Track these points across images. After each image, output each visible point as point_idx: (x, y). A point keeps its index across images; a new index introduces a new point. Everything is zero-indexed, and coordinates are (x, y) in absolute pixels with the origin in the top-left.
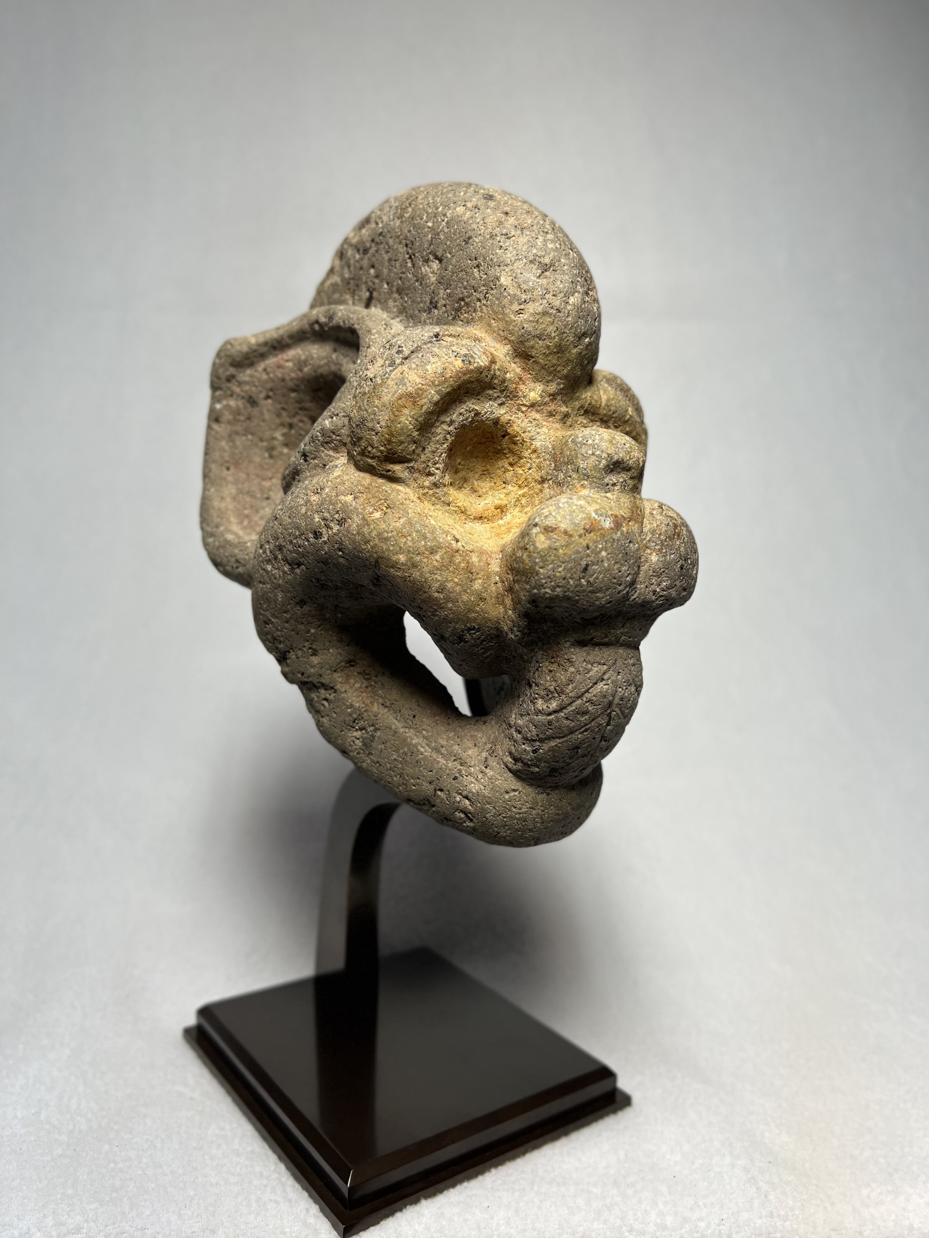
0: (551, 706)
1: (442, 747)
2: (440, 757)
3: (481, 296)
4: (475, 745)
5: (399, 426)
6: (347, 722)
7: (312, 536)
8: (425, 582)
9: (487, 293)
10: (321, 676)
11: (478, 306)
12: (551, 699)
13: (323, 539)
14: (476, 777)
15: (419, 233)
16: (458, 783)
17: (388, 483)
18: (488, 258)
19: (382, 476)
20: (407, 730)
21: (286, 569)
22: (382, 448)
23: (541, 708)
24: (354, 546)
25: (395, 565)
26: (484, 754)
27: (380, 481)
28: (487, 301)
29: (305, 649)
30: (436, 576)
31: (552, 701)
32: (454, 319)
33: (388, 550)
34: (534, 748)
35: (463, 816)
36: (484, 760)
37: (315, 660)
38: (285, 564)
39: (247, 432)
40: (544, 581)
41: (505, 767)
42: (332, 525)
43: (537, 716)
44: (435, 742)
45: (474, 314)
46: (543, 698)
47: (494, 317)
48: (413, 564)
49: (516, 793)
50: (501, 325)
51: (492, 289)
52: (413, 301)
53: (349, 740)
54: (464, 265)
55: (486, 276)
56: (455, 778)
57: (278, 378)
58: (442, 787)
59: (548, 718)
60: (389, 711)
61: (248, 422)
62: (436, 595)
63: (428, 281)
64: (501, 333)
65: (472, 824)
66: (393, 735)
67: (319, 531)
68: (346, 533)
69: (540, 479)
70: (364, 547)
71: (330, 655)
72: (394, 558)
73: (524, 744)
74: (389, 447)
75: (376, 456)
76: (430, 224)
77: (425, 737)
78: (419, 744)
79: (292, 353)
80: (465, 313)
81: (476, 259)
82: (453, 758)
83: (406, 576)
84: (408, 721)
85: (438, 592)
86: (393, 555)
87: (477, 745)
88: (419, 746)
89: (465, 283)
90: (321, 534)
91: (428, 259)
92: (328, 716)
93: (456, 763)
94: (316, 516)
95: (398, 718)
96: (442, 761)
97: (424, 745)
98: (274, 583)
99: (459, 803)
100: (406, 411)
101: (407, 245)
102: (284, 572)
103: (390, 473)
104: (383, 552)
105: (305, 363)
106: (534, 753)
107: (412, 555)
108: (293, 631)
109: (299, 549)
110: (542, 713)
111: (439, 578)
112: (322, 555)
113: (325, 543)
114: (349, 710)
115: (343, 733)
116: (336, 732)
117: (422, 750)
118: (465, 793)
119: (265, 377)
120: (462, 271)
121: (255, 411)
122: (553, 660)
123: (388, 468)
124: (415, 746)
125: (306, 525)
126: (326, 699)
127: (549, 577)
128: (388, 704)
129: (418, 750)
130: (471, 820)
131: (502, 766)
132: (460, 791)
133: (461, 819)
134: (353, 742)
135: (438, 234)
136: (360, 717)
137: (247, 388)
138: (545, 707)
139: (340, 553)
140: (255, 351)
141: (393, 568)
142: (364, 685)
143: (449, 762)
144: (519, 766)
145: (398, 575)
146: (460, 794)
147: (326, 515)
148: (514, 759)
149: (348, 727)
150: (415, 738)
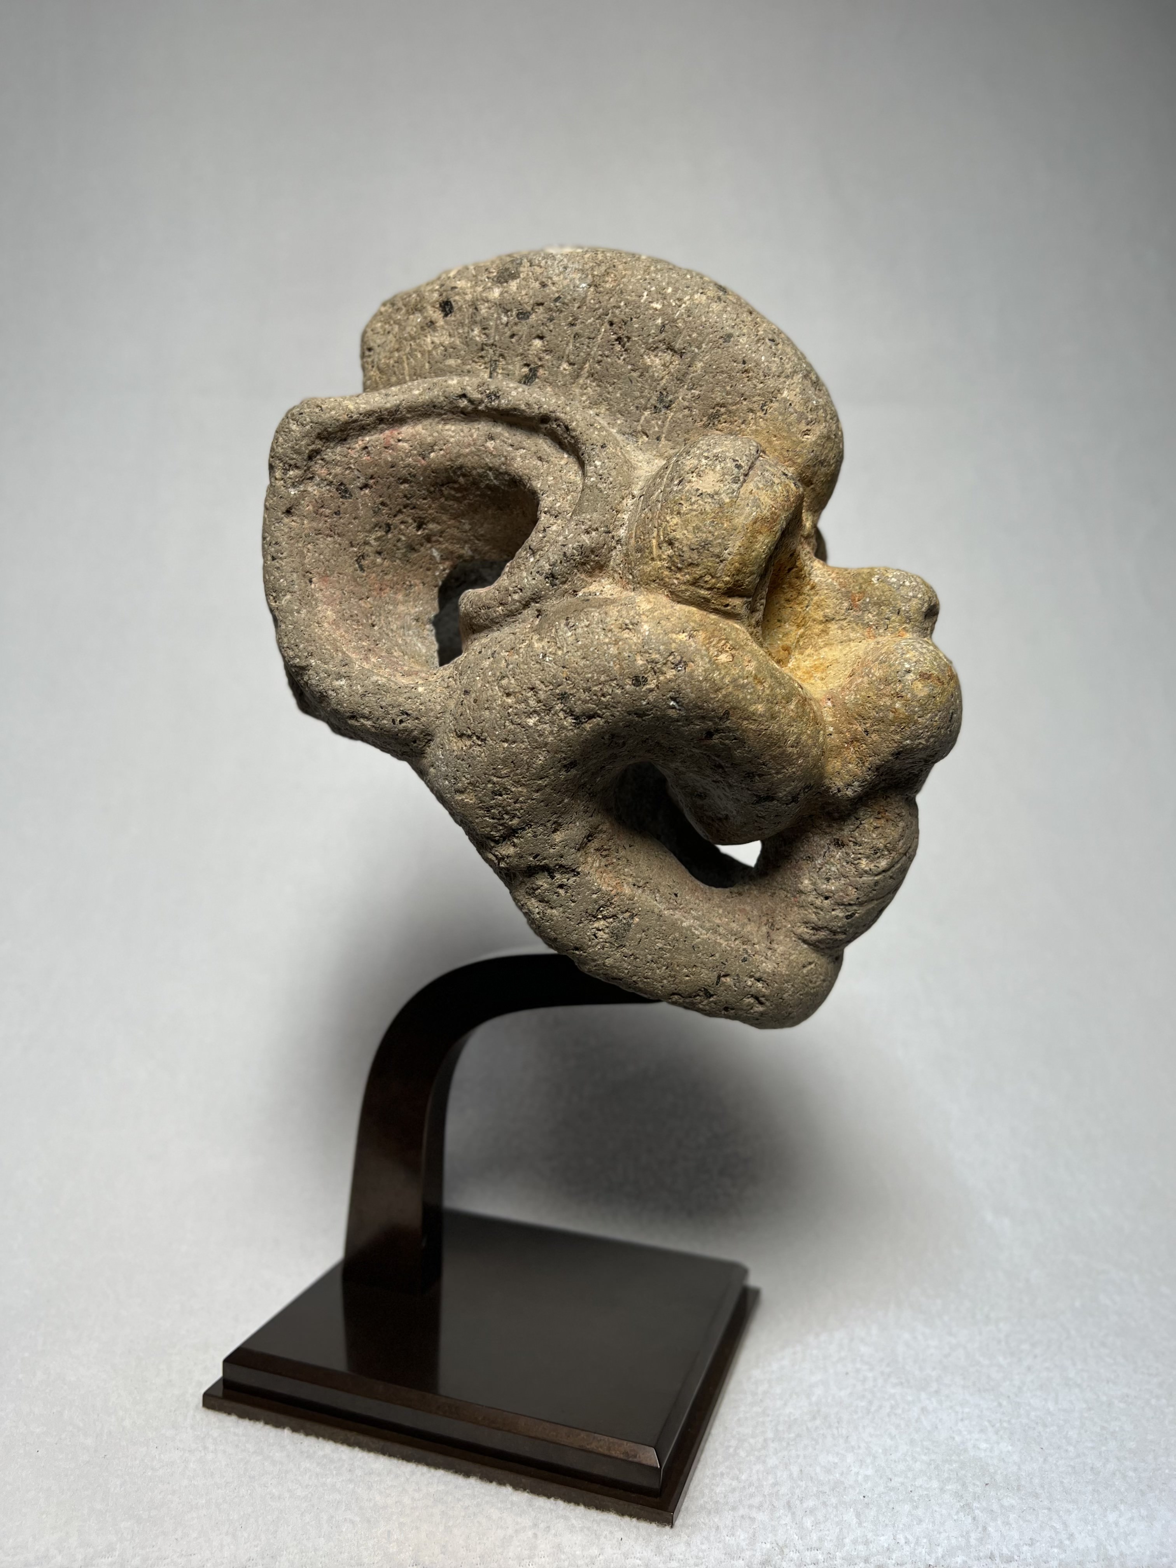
0: (880, 866)
1: (719, 926)
2: (719, 938)
3: (756, 406)
4: (749, 920)
5: (753, 554)
6: (589, 911)
7: (630, 683)
8: (783, 735)
9: (764, 405)
10: (562, 857)
11: (750, 418)
12: (879, 857)
13: (648, 686)
14: (765, 955)
15: (636, 313)
16: (749, 965)
17: (724, 620)
18: (762, 366)
19: (716, 611)
20: (671, 912)
21: (565, 723)
22: (727, 579)
23: (867, 868)
24: (699, 694)
25: (751, 717)
26: (764, 929)
27: (713, 616)
28: (765, 414)
29: (549, 825)
30: (792, 728)
31: (881, 860)
32: (705, 426)
33: (745, 698)
34: (850, 913)
35: (752, 1000)
36: (766, 935)
37: (558, 837)
38: (565, 718)
39: (332, 531)
40: (921, 731)
41: (797, 940)
42: (664, 669)
43: (861, 877)
44: (709, 921)
45: (743, 426)
46: (868, 857)
47: (776, 433)
48: (772, 715)
49: (813, 966)
50: (787, 444)
51: (771, 401)
52: (625, 395)
53: (588, 934)
54: (727, 367)
55: (762, 385)
56: (744, 960)
57: (386, 462)
58: (729, 972)
59: (876, 878)
60: (644, 891)
61: (335, 517)
62: (790, 750)
63: (656, 374)
64: (785, 453)
65: (761, 1009)
66: (659, 920)
67: (643, 677)
68: (687, 679)
69: (821, 618)
70: (712, 696)
71: (576, 829)
72: (752, 708)
73: (833, 910)
74: (737, 578)
75: (715, 588)
76: (658, 306)
77: (695, 918)
78: (691, 926)
79: (406, 430)
80: (725, 422)
81: (744, 363)
82: (733, 938)
83: (762, 729)
84: (671, 901)
85: (792, 747)
86: (751, 704)
87: (751, 919)
88: (693, 928)
89: (728, 388)
90: (646, 680)
91: (657, 348)
92: (561, 906)
93: (737, 942)
94: (638, 658)
95: (657, 898)
96: (724, 944)
97: (697, 927)
98: (536, 741)
99: (751, 987)
100: (761, 538)
101: (611, 324)
102: (562, 728)
103: (729, 608)
104: (740, 702)
105: (432, 447)
106: (847, 919)
107: (770, 705)
108: (542, 801)
109: (602, 698)
110: (869, 874)
111: (796, 731)
112: (642, 705)
113: (651, 690)
114: (594, 896)
115: (581, 925)
116: (571, 925)
117: (696, 932)
118: (758, 975)
119: (365, 458)
120: (722, 372)
121: (347, 503)
122: (880, 816)
123: (727, 602)
124: (689, 928)
125: (622, 668)
126: (561, 886)
127: (926, 727)
128: (641, 884)
129: (693, 934)
130: (761, 1003)
131: (794, 939)
132: (752, 974)
133: (749, 1004)
134: (595, 935)
135: (675, 321)
136: (609, 903)
137: (338, 470)
138: (872, 867)
139: (672, 703)
140: (355, 421)
141: (748, 720)
142: (603, 864)
143: (730, 942)
144: (822, 934)
145: (751, 729)
146: (751, 977)
147: (655, 656)
148: (813, 929)
149: (590, 918)
150: (684, 920)
